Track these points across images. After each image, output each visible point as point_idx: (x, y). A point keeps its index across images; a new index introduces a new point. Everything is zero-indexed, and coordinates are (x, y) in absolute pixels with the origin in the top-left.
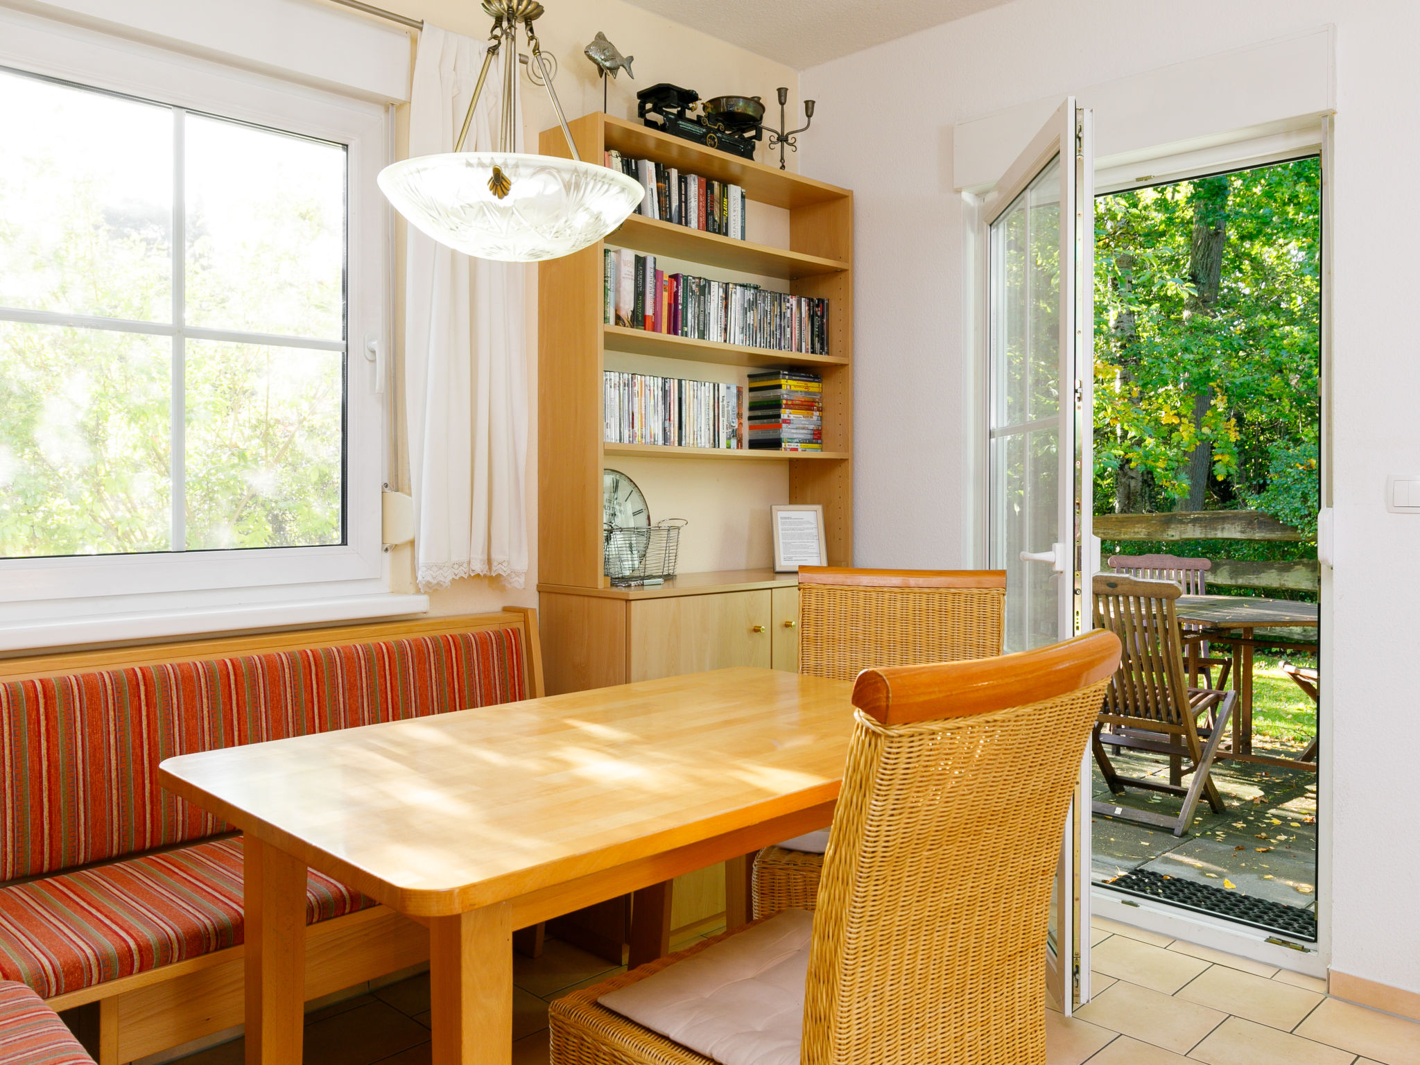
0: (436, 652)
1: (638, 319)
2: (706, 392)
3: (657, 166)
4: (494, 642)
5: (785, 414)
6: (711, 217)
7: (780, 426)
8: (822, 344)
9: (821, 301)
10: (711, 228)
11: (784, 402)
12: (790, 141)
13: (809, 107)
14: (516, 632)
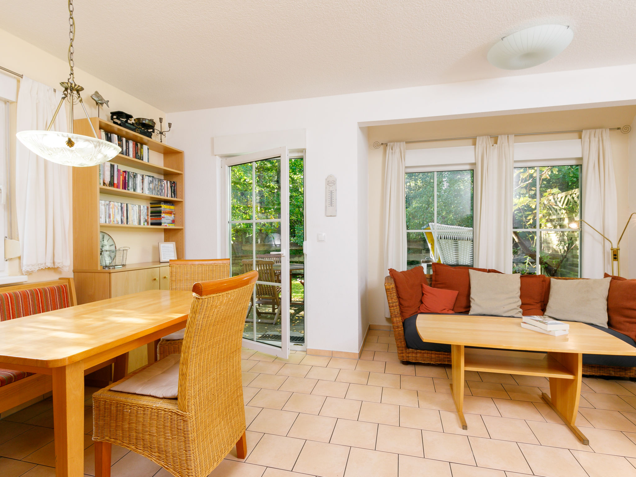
0: (32, 295)
1: (112, 184)
2: (136, 208)
3: (118, 136)
4: (56, 290)
5: (163, 215)
6: (137, 154)
7: (161, 219)
8: (175, 195)
9: (174, 182)
10: (137, 158)
11: (162, 211)
12: (164, 134)
13: (170, 125)
14: (65, 286)
